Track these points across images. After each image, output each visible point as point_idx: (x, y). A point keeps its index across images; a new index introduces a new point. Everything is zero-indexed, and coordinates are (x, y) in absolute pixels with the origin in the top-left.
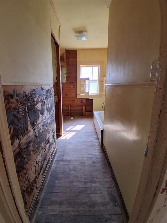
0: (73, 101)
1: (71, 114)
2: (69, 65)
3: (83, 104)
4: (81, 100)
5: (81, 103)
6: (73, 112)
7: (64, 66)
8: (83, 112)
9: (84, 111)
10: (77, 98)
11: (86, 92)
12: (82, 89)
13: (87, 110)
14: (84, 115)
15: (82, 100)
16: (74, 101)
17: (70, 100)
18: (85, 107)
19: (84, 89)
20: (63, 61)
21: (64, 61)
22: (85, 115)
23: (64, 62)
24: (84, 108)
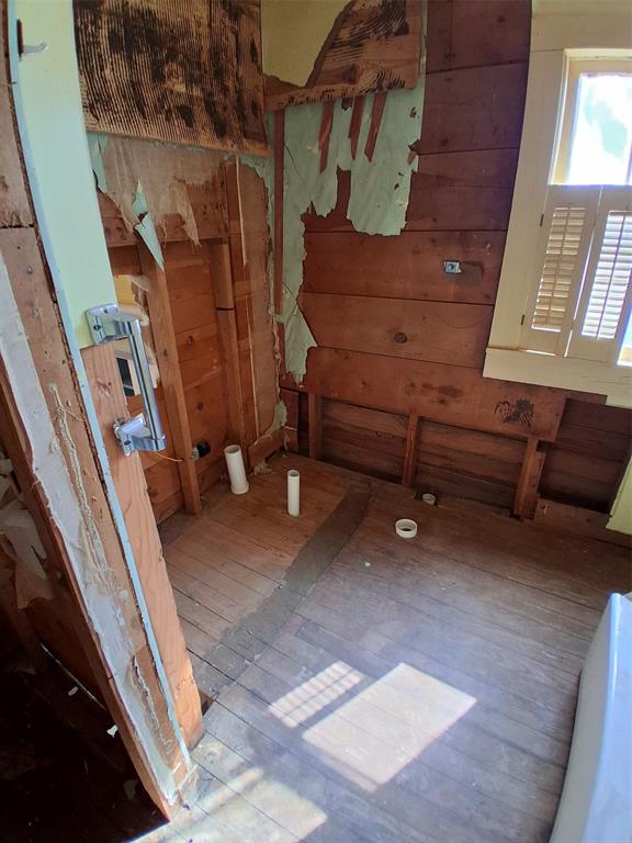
0: (442, 390)
1: (417, 472)
2: (450, 56)
3: (535, 434)
4: (521, 398)
5: (508, 419)
6: (438, 462)
7: (400, 73)
8: (514, 486)
9: (527, 488)
10: (487, 373)
11: (587, 330)
12: (550, 301)
13: (557, 480)
14: (517, 517)
15: (523, 396)
16: (451, 392)
17: (418, 381)
18: (541, 456)
19: (569, 303)
20: (395, 26)
21: (404, 30)
22: (531, 518)
23: (403, 38)
24: (533, 463)
